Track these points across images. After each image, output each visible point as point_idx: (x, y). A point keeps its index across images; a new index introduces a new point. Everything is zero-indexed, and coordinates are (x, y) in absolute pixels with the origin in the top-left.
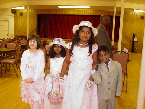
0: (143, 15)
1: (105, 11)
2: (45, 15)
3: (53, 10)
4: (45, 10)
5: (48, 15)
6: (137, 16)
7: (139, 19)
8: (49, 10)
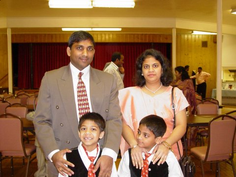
0: (205, 40)
1: (143, 34)
2: (28, 44)
3: (45, 34)
4: (29, 35)
5: (34, 44)
6: (195, 41)
7: (199, 46)
8: (36, 36)
